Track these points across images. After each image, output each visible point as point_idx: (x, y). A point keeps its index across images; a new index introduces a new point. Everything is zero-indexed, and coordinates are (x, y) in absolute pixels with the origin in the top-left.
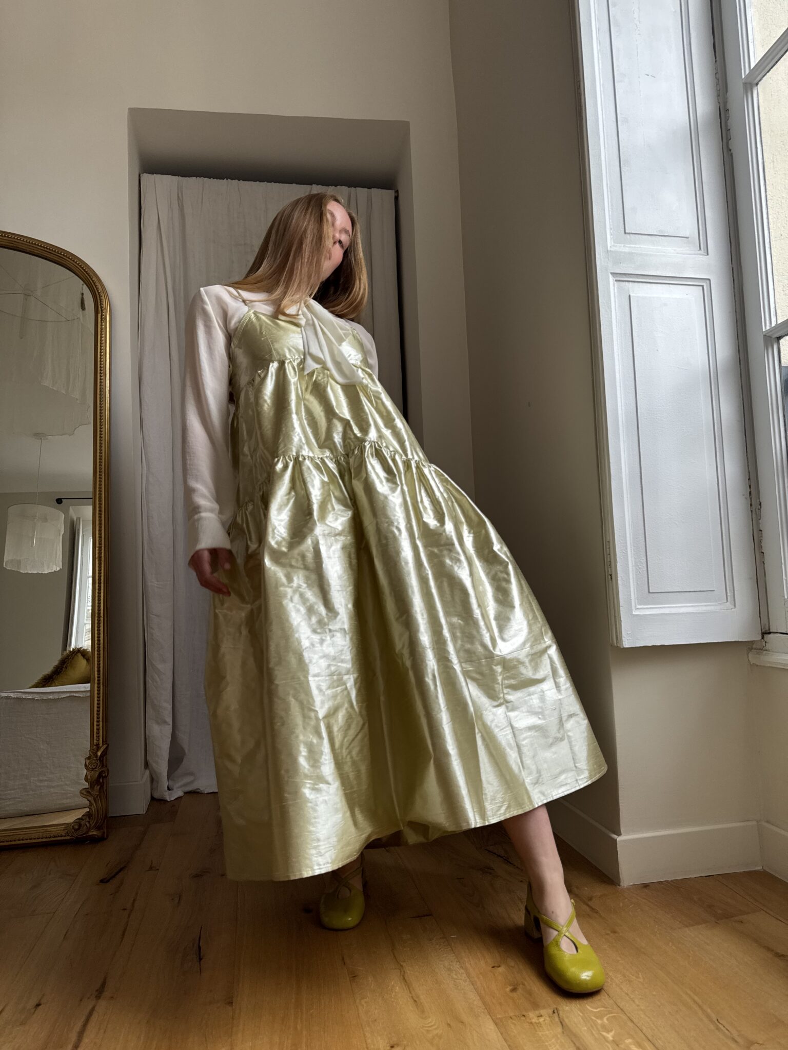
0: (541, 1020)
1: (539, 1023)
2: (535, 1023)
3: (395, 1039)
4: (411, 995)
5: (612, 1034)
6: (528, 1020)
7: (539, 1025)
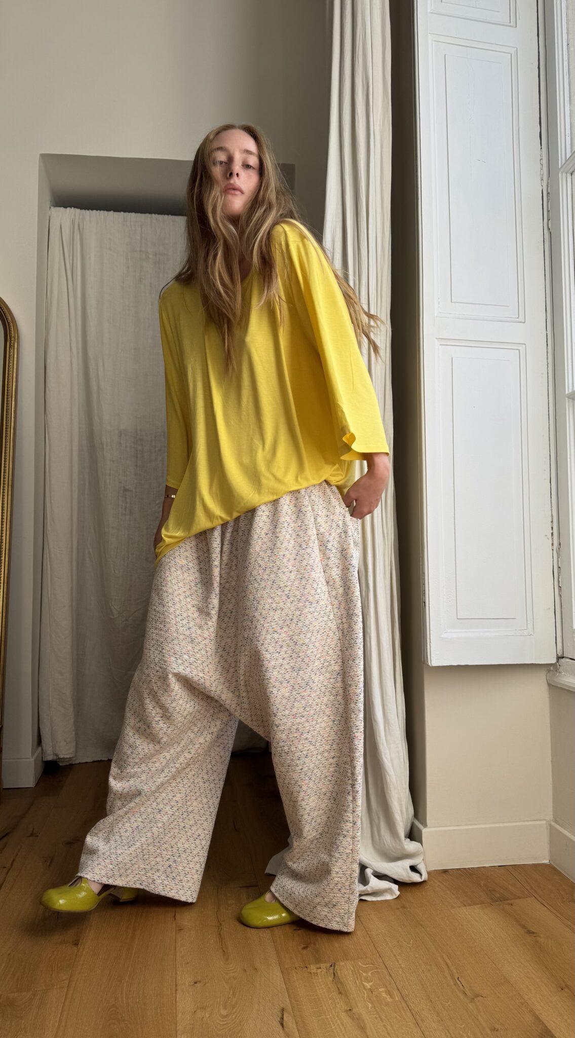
0: (319, 971)
1: (317, 973)
2: (314, 973)
3: (199, 978)
4: (221, 946)
5: (371, 984)
6: (309, 970)
7: (316, 975)
